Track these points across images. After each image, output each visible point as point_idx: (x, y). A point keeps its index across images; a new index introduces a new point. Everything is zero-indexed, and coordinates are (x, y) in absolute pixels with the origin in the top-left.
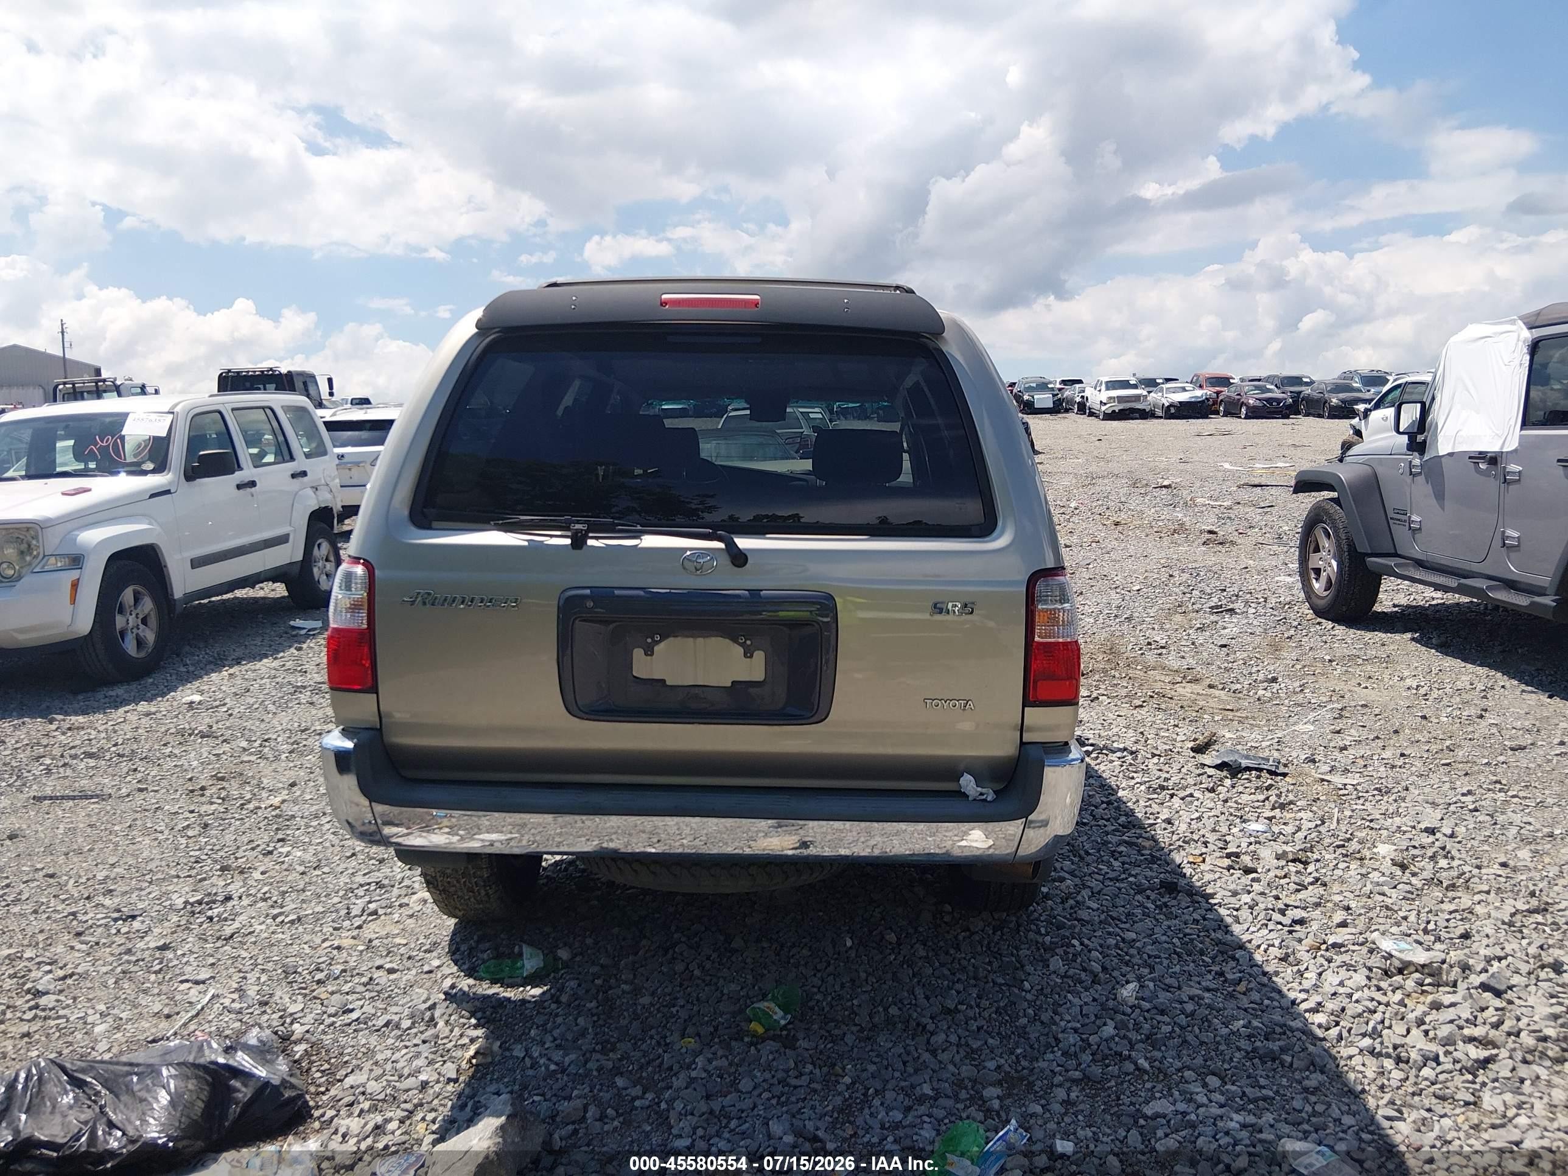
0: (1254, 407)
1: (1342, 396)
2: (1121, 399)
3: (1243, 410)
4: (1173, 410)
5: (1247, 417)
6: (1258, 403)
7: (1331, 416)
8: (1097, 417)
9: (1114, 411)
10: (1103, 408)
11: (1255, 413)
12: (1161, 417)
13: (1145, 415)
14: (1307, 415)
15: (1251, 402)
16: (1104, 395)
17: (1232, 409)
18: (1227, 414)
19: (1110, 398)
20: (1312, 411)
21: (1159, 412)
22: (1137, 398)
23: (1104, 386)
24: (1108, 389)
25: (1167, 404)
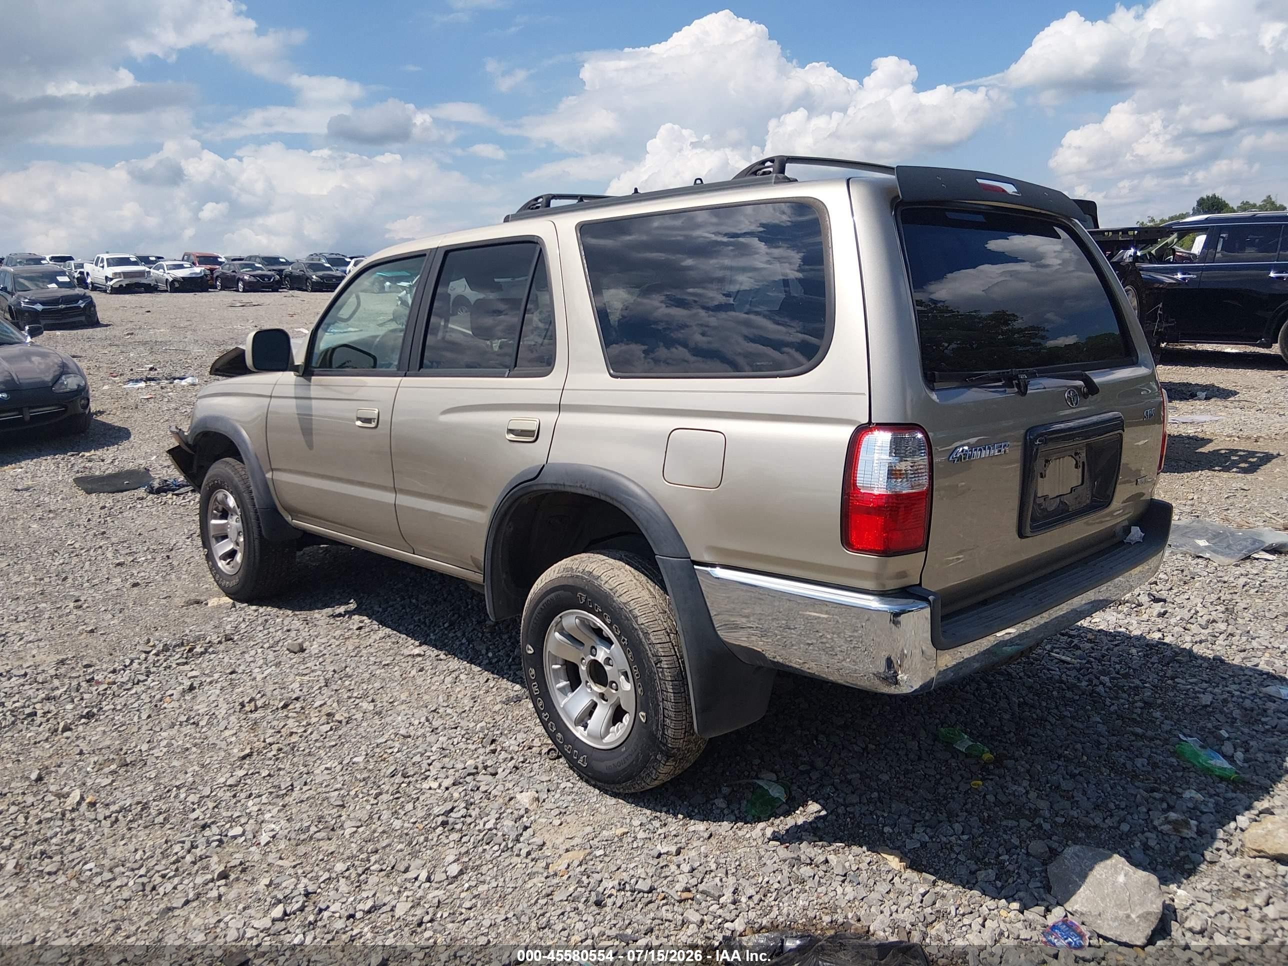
0: (250, 282)
1: (321, 273)
2: (126, 275)
3: (240, 285)
4: (177, 285)
5: (244, 291)
6: (252, 279)
7: (314, 290)
8: (105, 291)
9: (121, 286)
10: (111, 283)
11: (251, 288)
12: (166, 291)
13: (151, 289)
14: (292, 289)
15: (246, 278)
16: (110, 271)
17: (229, 283)
18: (224, 288)
19: (115, 274)
20: (295, 286)
21: (162, 286)
22: (141, 274)
23: (105, 263)
24: (109, 265)
25: (171, 279)
